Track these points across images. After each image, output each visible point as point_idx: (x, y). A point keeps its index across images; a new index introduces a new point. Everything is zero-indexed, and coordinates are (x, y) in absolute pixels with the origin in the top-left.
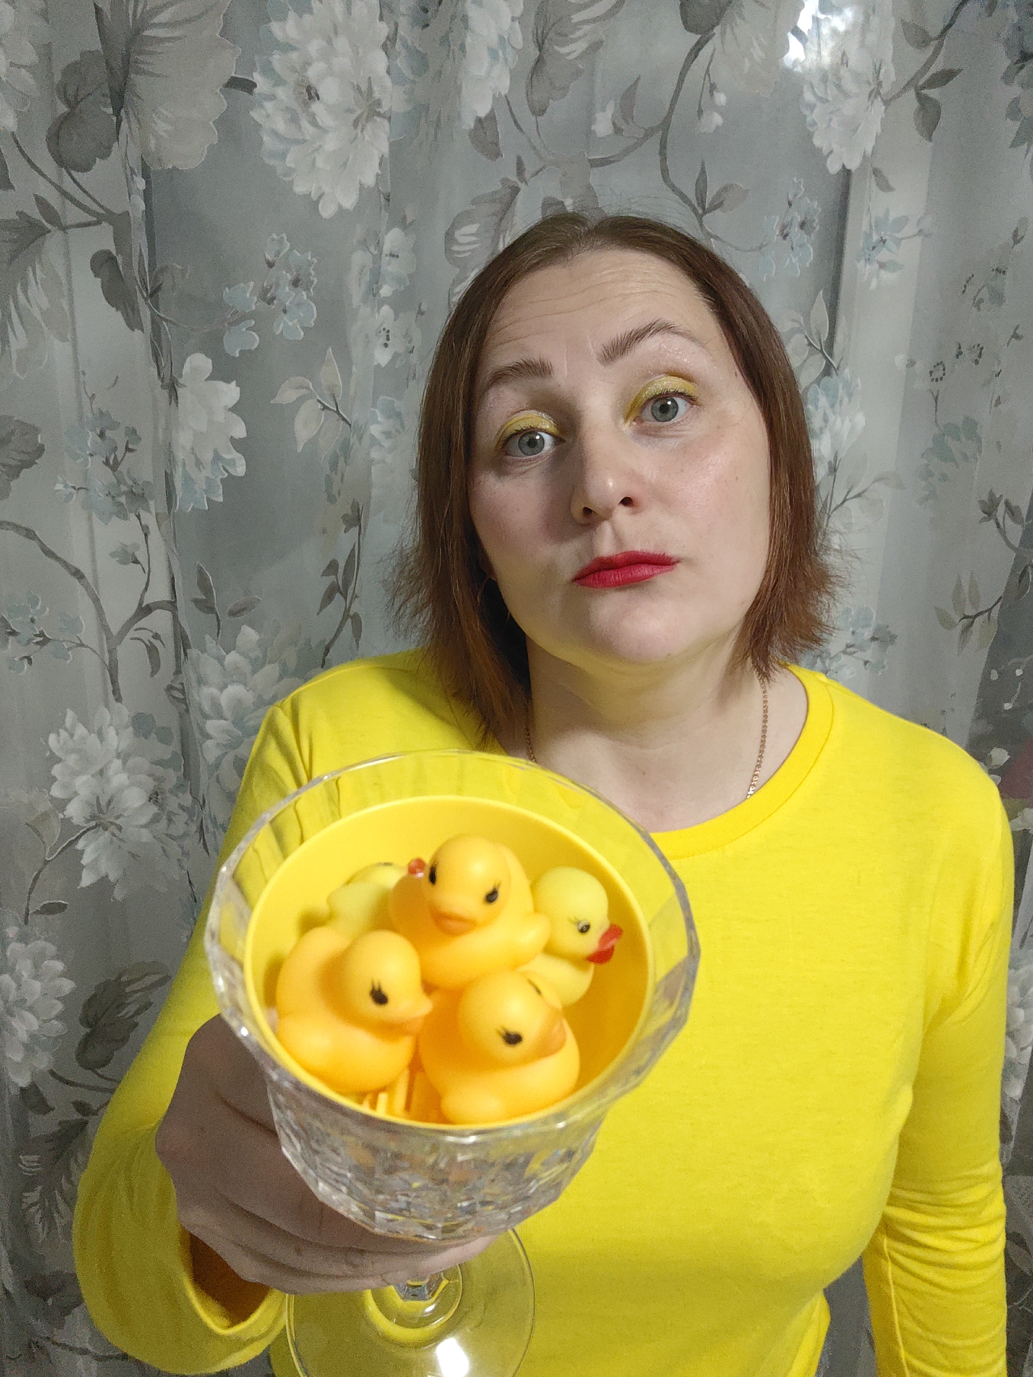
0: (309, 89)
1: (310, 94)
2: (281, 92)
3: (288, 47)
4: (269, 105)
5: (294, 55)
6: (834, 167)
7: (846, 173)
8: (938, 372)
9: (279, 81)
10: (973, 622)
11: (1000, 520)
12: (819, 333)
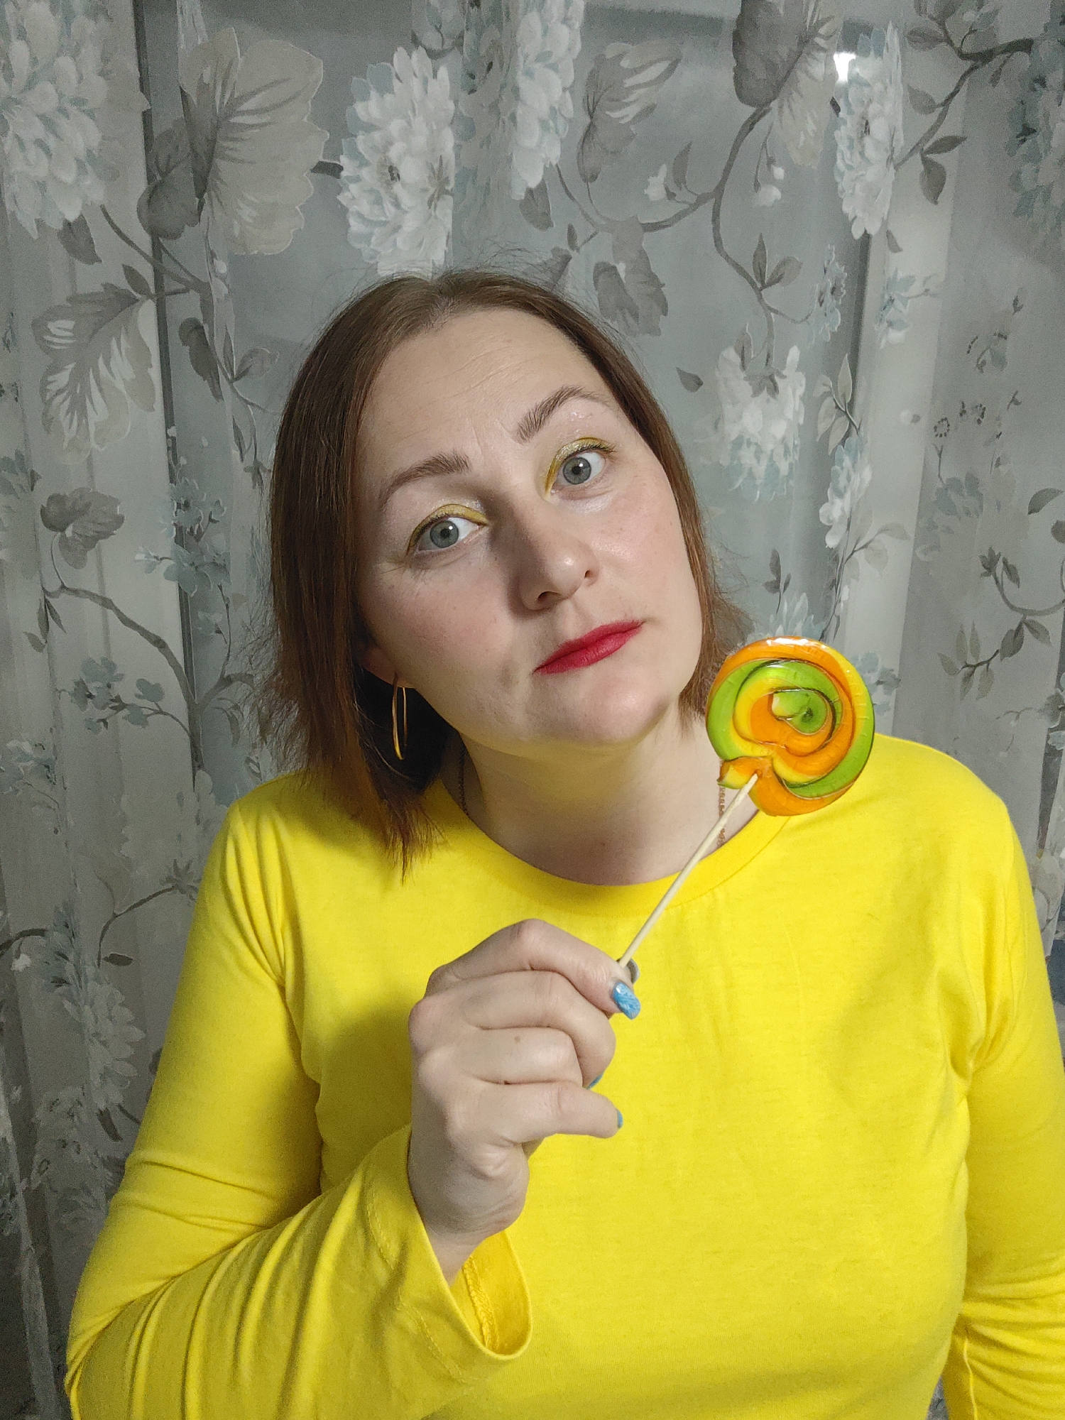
0: (391, 169)
1: (392, 175)
2: (365, 173)
3: (370, 128)
4: (353, 188)
5: (377, 135)
6: (857, 234)
7: (867, 237)
8: (941, 428)
9: (363, 163)
10: (973, 672)
11: (999, 575)
12: (844, 396)
